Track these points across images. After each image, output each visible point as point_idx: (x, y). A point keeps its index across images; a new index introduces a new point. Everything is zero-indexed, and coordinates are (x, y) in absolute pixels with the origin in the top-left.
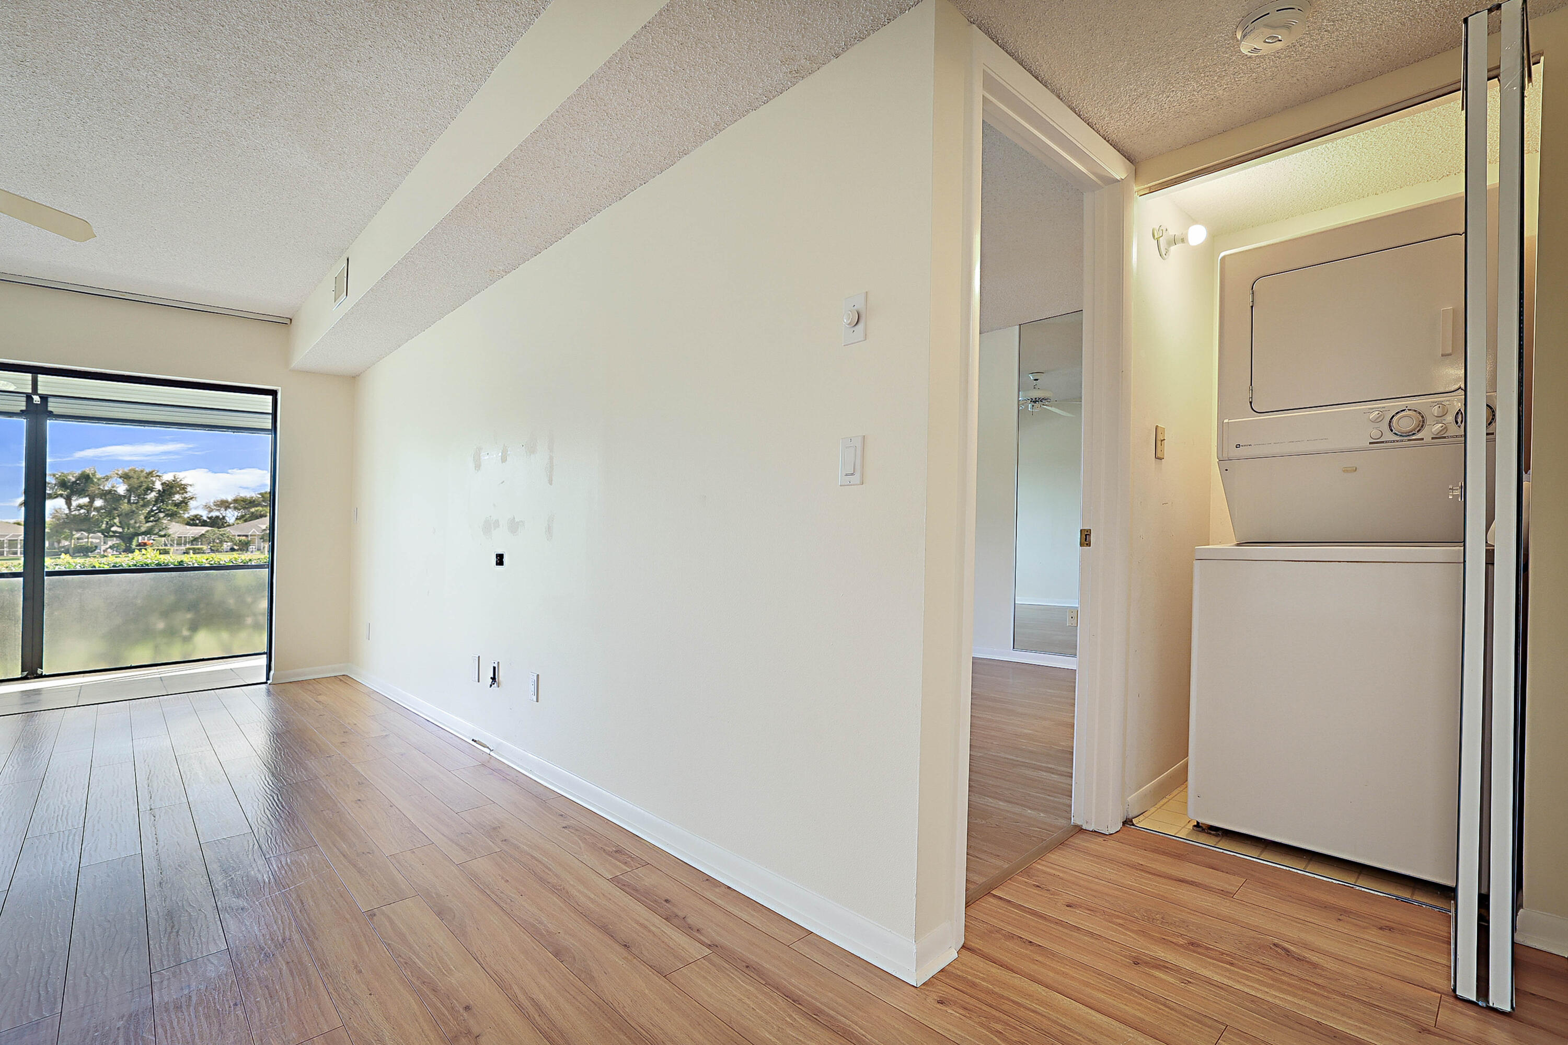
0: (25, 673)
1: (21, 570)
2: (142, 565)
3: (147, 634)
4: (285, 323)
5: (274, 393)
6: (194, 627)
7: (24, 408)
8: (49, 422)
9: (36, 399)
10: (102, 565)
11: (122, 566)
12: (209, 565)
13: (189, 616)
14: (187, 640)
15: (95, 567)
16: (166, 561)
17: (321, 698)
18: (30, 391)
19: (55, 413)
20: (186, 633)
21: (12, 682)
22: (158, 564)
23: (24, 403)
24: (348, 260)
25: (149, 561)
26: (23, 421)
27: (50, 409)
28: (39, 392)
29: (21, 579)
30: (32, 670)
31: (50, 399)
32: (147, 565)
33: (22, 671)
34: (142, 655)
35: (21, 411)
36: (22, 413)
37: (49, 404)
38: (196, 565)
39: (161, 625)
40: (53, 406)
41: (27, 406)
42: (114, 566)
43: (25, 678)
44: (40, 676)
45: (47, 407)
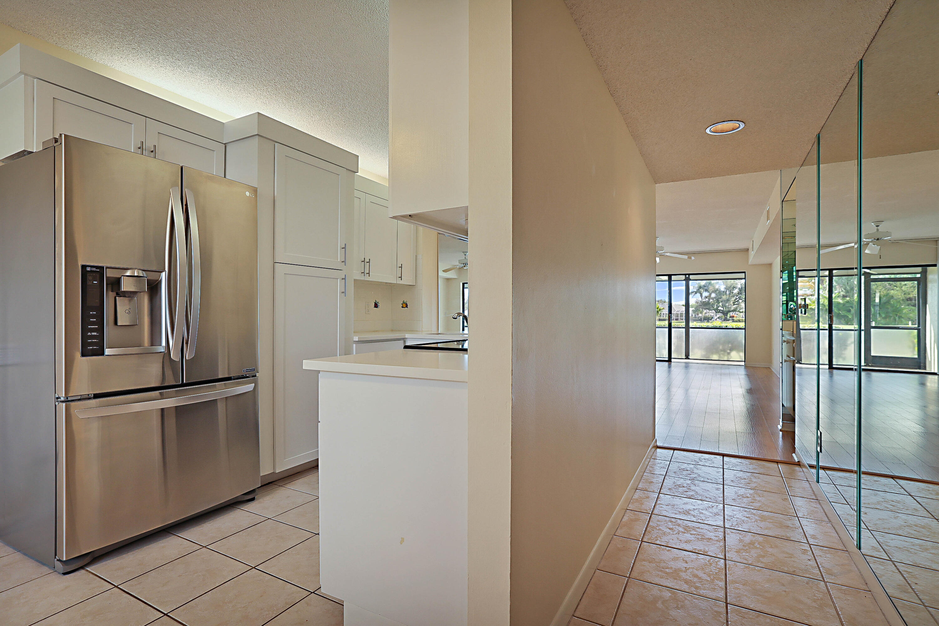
1: (684, 327)
3: (717, 352)
4: (747, 251)
5: (745, 272)
6: (731, 350)
7: (684, 278)
8: (690, 282)
9: (687, 276)
10: (704, 326)
12: (734, 328)
13: (730, 346)
14: (729, 354)
20: (728, 351)
21: (683, 360)
22: (720, 327)
23: (684, 277)
25: (717, 325)
27: (690, 278)
30: (687, 357)
32: (716, 327)
33: (685, 356)
34: (715, 357)
36: (684, 280)
39: (721, 347)
43: (685, 359)
44: (689, 359)
45: (689, 277)
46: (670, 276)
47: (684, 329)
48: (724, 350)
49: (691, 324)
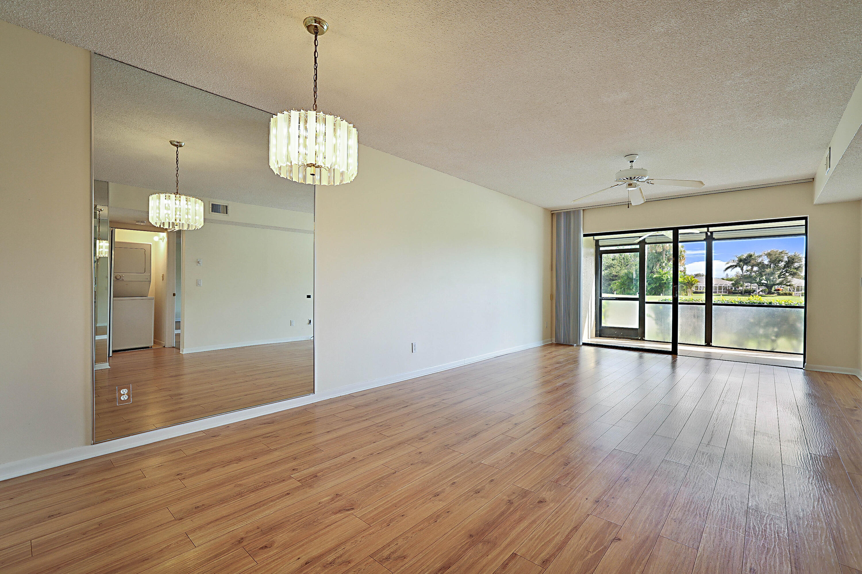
0: (706, 344)
1: (704, 302)
2: (752, 303)
3: (756, 336)
4: (811, 181)
5: (805, 218)
6: (778, 335)
7: (705, 238)
8: (713, 242)
9: (709, 233)
10: (735, 302)
11: (743, 302)
12: (785, 305)
13: (776, 330)
14: (774, 341)
15: (732, 303)
16: (763, 302)
17: (828, 382)
18: (706, 231)
19: (715, 238)
20: (773, 338)
21: (701, 347)
23: (705, 236)
24: (830, 148)
25: (755, 301)
26: (705, 242)
27: (714, 237)
28: (710, 231)
29: (705, 306)
30: (708, 343)
31: (714, 233)
32: (754, 303)
33: (705, 342)
35: (704, 239)
36: (704, 240)
37: (714, 235)
38: (778, 305)
39: (761, 332)
40: (715, 236)
41: (706, 237)
42: (740, 303)
43: (705, 346)
44: (711, 346)
45: (712, 236)
46: (675, 230)
47: (704, 306)
48: (766, 336)
49: (715, 299)
